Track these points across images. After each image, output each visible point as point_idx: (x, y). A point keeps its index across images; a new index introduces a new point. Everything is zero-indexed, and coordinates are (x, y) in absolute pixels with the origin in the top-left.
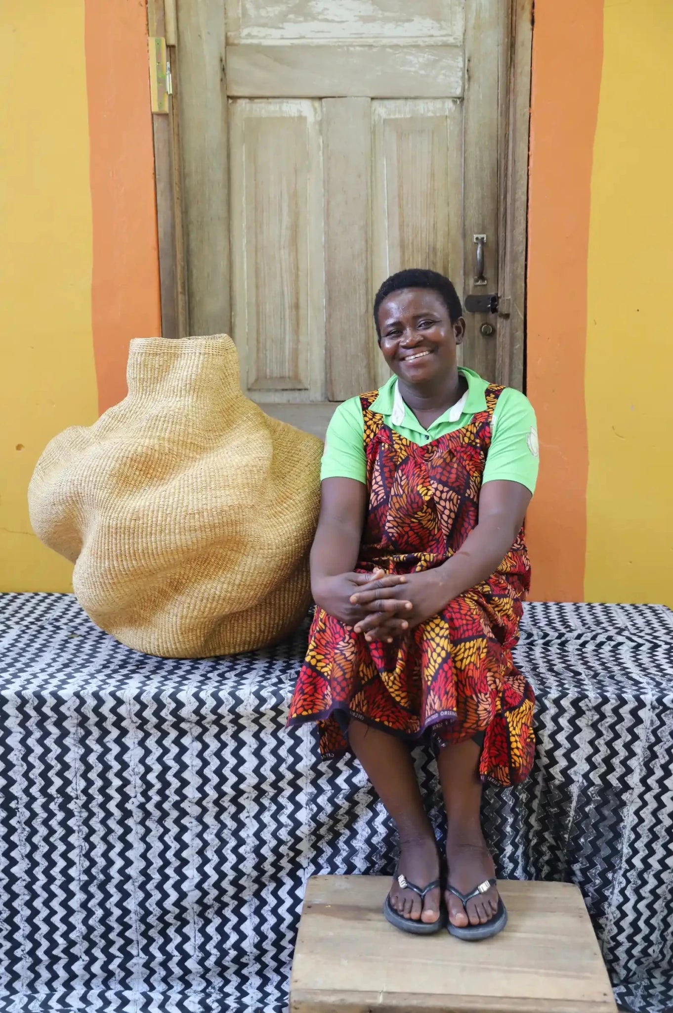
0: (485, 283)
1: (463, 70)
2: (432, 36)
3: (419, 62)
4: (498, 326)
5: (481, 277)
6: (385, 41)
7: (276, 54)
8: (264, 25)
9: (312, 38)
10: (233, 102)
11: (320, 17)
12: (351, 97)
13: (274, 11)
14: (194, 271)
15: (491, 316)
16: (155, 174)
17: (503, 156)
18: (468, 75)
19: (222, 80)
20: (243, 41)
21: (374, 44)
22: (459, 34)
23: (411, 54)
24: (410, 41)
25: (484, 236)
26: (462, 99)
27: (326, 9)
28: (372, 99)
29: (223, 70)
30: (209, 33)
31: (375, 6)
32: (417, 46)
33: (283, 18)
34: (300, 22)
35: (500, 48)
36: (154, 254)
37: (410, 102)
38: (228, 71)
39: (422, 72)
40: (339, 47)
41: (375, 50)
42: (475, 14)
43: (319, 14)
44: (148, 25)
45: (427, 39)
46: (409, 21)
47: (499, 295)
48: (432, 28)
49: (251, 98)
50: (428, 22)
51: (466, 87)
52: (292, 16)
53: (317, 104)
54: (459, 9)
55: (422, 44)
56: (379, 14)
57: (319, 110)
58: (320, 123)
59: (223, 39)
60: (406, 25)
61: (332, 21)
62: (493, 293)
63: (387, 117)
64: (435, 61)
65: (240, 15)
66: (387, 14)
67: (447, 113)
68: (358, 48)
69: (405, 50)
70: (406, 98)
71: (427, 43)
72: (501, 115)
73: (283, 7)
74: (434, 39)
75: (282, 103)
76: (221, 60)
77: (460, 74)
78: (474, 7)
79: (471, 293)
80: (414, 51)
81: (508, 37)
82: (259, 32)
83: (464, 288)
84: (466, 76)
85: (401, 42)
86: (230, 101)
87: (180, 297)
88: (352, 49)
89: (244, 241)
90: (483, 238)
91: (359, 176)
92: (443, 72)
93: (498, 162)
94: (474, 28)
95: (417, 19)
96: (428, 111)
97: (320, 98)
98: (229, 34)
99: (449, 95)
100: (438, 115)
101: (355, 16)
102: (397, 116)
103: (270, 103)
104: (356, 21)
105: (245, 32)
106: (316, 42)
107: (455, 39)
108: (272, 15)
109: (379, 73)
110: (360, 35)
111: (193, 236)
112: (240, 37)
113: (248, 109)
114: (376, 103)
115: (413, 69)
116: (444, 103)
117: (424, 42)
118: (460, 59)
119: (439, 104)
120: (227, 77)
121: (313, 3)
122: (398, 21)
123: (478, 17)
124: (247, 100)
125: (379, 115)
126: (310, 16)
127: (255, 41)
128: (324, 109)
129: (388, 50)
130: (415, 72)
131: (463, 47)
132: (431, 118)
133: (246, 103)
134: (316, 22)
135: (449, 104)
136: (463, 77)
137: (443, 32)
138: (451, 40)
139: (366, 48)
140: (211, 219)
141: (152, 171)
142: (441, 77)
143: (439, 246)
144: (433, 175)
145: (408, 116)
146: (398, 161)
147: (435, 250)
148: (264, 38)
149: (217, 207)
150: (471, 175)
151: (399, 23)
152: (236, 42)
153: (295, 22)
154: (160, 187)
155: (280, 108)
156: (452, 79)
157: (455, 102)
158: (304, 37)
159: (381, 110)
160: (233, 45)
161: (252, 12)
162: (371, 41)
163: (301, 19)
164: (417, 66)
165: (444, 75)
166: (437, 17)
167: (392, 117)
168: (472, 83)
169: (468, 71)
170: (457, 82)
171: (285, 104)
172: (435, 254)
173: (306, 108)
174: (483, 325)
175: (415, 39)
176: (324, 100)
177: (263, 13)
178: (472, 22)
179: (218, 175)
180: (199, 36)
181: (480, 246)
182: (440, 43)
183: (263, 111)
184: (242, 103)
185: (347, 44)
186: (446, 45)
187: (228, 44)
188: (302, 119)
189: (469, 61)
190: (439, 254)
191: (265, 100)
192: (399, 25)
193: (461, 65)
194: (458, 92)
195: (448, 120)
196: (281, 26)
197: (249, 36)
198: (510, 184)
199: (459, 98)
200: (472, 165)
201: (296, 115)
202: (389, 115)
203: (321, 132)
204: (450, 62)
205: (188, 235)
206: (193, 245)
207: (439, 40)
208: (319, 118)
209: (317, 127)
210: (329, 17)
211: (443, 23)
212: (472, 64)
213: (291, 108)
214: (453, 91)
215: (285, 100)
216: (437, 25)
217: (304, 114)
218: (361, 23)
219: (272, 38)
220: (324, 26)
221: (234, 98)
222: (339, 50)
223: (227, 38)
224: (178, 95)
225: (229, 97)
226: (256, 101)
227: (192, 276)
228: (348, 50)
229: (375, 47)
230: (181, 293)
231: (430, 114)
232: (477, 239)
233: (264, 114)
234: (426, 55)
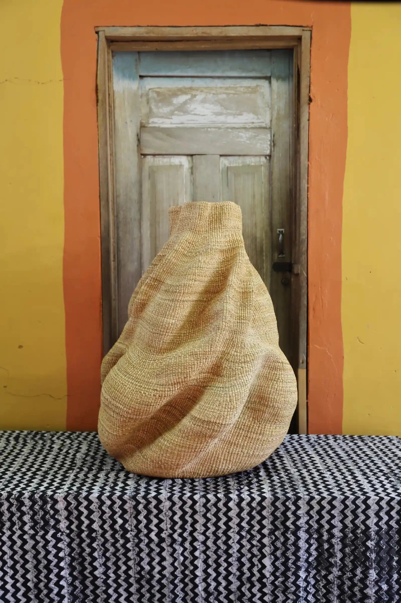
0: (284, 256)
1: (271, 141)
2: (253, 123)
3: (246, 137)
4: (292, 279)
5: (281, 252)
6: (228, 125)
7: (168, 132)
8: (162, 117)
9: (187, 124)
10: (144, 157)
11: (193, 113)
12: (209, 155)
13: (166, 110)
14: (121, 249)
15: (288, 274)
16: (100, 196)
17: (294, 187)
18: (273, 144)
19: (138, 146)
20: (150, 125)
21: (222, 127)
22: (268, 121)
23: (242, 132)
24: (241, 125)
25: (283, 230)
26: (270, 156)
27: (196, 109)
28: (221, 156)
29: (139, 140)
30: (131, 121)
31: (223, 108)
32: (245, 128)
33: (172, 113)
34: (182, 115)
35: (291, 130)
36: (99, 239)
37: (241, 158)
38: (141, 141)
39: (248, 142)
40: (203, 128)
41: (222, 130)
42: (276, 112)
43: (192, 111)
44: (97, 117)
45: (251, 124)
46: (241, 114)
47: (293, 262)
48: (254, 118)
49: (154, 155)
50: (251, 115)
51: (273, 149)
52: (176, 112)
53: (190, 158)
54: (268, 109)
55: (247, 127)
56: (225, 111)
57: (191, 161)
58: (192, 168)
59: (139, 124)
60: (239, 117)
61: (199, 115)
62: (288, 261)
63: (229, 165)
64: (255, 136)
65: (148, 112)
66: (228, 111)
67: (262, 163)
68: (214, 129)
69: (239, 130)
70: (240, 156)
71: (250, 127)
72: (292, 165)
73: (172, 108)
74: (254, 124)
75: (171, 158)
76: (138, 135)
77: (269, 143)
78: (276, 107)
79: (276, 261)
80: (243, 130)
81: (295, 124)
82: (159, 120)
83: (272, 259)
84: (272, 144)
85: (236, 126)
86: (142, 157)
87: (112, 263)
88: (209, 129)
89: (149, 232)
90: (282, 231)
91: (213, 197)
92: (260, 141)
93: (291, 190)
94: (276, 119)
95: (245, 114)
96: (252, 162)
97: (192, 155)
98: (142, 121)
99: (263, 154)
100: (257, 164)
101: (211, 112)
102: (235, 165)
103: (165, 158)
104: (212, 115)
105: (151, 120)
106: (190, 125)
107: (266, 124)
108: (165, 112)
109: (224, 142)
110: (214, 122)
111: (120, 229)
112: (149, 123)
113: (152, 161)
114: (222, 159)
115: (242, 140)
116: (260, 158)
117: (250, 126)
118: (269, 135)
119: (257, 159)
120: (141, 144)
121: (188, 106)
122: (234, 115)
123: (278, 114)
124: (152, 156)
125: (225, 165)
126: (186, 112)
127: (156, 125)
128: (194, 161)
129: (230, 130)
130: (244, 142)
131: (270, 128)
132: (253, 166)
133: (151, 158)
134: (190, 115)
135: (263, 159)
136: (270, 145)
137: (259, 121)
138: (264, 125)
139: (217, 129)
140: (131, 220)
141: (99, 195)
142: (259, 145)
143: (258, 235)
144: (254, 196)
145: (241, 165)
146: (235, 190)
147: (256, 238)
148: (162, 123)
149: (133, 213)
150: (276, 197)
151: (236, 116)
152: (146, 125)
153: (178, 115)
154: (103, 203)
155: (170, 160)
156: (265, 146)
157: (266, 158)
158: (182, 123)
159: (225, 162)
160: (144, 127)
161: (155, 110)
162: (220, 125)
163: (182, 114)
164: (245, 138)
165: (260, 143)
166: (255, 113)
167: (232, 165)
168: (275, 147)
169: (273, 141)
170: (267, 147)
171: (172, 158)
172: (256, 240)
173: (185, 161)
174: (283, 279)
175: (244, 124)
176: (194, 156)
177: (161, 110)
178: (275, 115)
179: (135, 196)
180: (126, 123)
181: (281, 235)
182: (258, 127)
183: (160, 162)
184: (149, 157)
185: (207, 126)
186: (261, 128)
187: (142, 126)
188: (181, 166)
189: (274, 136)
190: (258, 240)
191: (161, 156)
192: (234, 117)
193: (270, 138)
194: (268, 152)
195: (263, 168)
196: (170, 117)
197: (153, 122)
198: (298, 202)
199: (268, 156)
200: (275, 191)
201: (179, 164)
202: (230, 164)
203: (192, 173)
204: (264, 137)
205: (118, 228)
206: (121, 234)
207: (257, 125)
208: (191, 166)
209: (190, 170)
210: (198, 113)
211: (259, 116)
212: (275, 137)
213: (176, 160)
214: (265, 152)
215: (172, 156)
216: (256, 117)
217: (183, 164)
218: (214, 116)
219: (166, 124)
220: (194, 117)
221: (145, 155)
222: (203, 130)
223: (141, 123)
224: (114, 154)
225: (142, 154)
226: (157, 156)
227: (120, 251)
228: (207, 130)
229: (222, 128)
230: (114, 261)
231: (253, 164)
232: (279, 231)
233: (161, 163)
234: (250, 133)
